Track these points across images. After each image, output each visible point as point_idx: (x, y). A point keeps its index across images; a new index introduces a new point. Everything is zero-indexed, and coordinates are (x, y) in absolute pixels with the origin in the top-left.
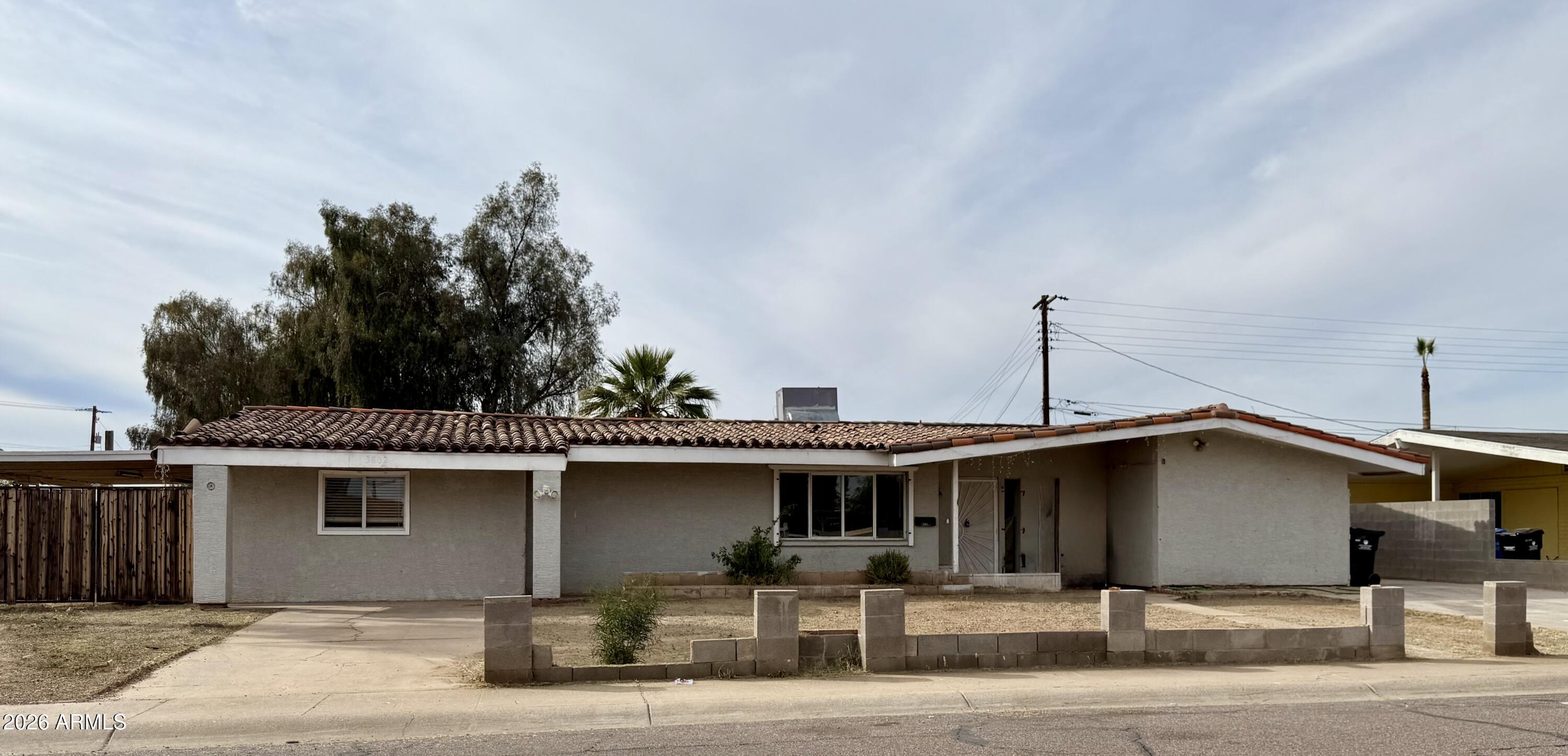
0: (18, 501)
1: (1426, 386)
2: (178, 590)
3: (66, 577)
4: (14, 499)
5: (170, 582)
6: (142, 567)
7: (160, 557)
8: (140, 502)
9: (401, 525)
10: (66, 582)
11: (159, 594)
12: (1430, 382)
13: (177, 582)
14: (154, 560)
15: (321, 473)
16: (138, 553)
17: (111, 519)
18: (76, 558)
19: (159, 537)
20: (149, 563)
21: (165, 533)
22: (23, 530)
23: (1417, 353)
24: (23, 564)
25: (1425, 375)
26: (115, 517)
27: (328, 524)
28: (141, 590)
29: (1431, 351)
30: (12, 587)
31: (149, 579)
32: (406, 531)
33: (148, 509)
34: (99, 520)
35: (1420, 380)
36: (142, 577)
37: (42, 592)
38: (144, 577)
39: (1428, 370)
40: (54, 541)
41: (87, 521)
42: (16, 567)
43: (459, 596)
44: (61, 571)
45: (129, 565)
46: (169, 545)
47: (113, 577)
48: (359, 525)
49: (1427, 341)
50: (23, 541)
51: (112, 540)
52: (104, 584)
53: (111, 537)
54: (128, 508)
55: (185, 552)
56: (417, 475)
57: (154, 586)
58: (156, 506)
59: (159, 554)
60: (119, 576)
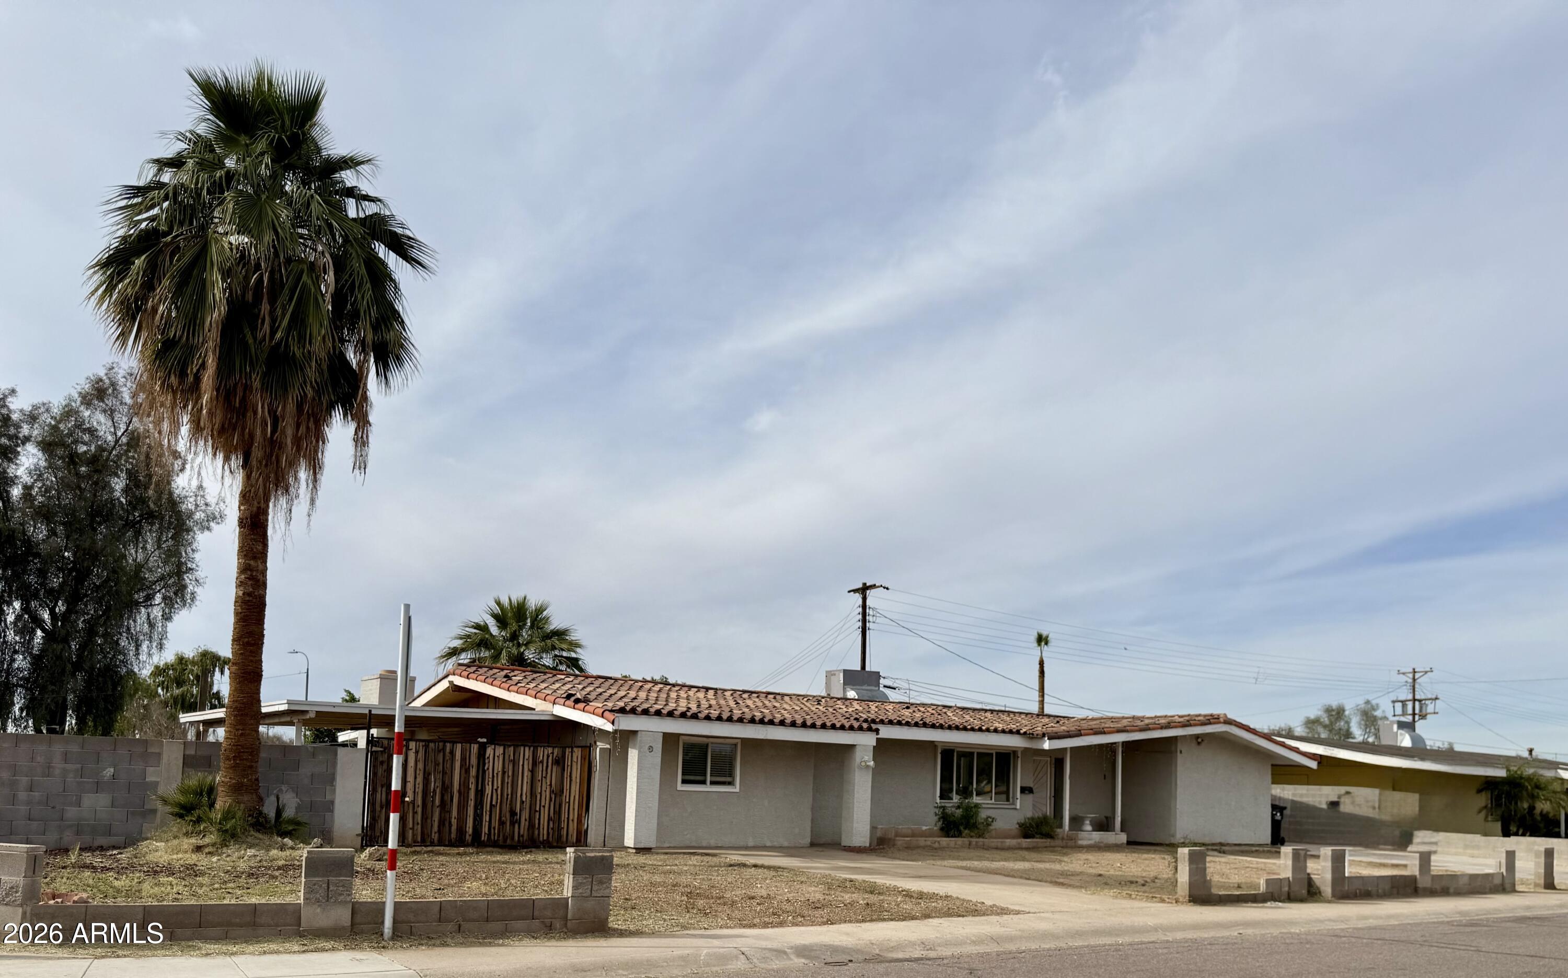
0: (417, 752)
1: (1042, 672)
2: (560, 836)
3: (454, 822)
4: (414, 750)
5: (552, 829)
6: (525, 815)
7: (544, 807)
8: (527, 757)
9: (730, 783)
10: (454, 828)
11: (541, 839)
12: (1046, 669)
13: (560, 829)
14: (538, 809)
15: (682, 738)
16: (522, 802)
17: (496, 772)
18: (462, 807)
19: (544, 788)
20: (532, 811)
21: (551, 785)
22: (420, 779)
23: (1036, 644)
24: (420, 810)
25: (1041, 663)
26: (500, 769)
27: (684, 782)
28: (523, 836)
29: (1046, 644)
30: (411, 831)
31: (531, 826)
32: (736, 789)
33: (535, 763)
34: (484, 771)
35: (1038, 666)
36: (524, 824)
37: (435, 837)
38: (527, 823)
39: (1045, 659)
40: (446, 788)
41: (473, 772)
42: (415, 813)
43: (768, 844)
44: (450, 818)
45: (513, 813)
46: (553, 796)
47: (495, 823)
48: (703, 782)
49: (1044, 634)
50: (420, 790)
51: (496, 790)
52: (485, 829)
53: (495, 787)
54: (514, 762)
55: (569, 802)
56: (746, 742)
57: (536, 832)
58: (542, 762)
59: (543, 804)
60: (502, 823)
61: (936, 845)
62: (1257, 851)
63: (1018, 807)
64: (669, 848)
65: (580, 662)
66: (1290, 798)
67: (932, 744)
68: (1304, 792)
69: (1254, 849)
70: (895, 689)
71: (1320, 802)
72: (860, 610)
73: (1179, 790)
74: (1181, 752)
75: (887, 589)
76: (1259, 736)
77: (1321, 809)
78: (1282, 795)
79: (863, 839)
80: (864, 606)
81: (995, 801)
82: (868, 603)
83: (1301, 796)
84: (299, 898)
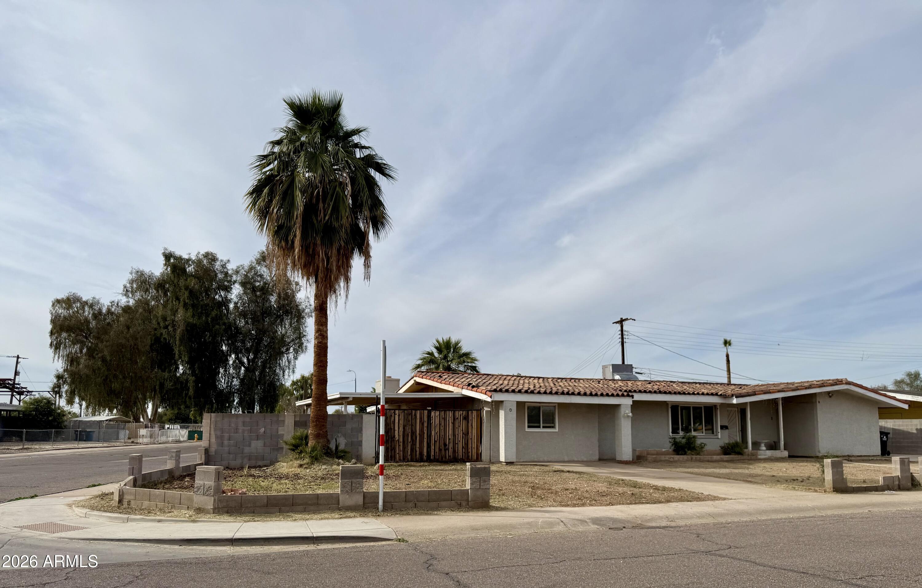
0: (399, 416)
1: (728, 361)
2: (468, 456)
3: (418, 449)
5: (464, 452)
6: (451, 445)
7: (460, 441)
8: (450, 416)
9: (553, 427)
10: (418, 453)
11: (459, 458)
12: (730, 359)
13: (468, 452)
14: (457, 442)
15: (526, 404)
16: (449, 439)
17: (436, 424)
18: (421, 442)
19: (459, 432)
20: (454, 444)
21: (462, 430)
22: (400, 429)
23: (723, 346)
24: (401, 444)
25: (727, 356)
26: (438, 423)
27: (529, 427)
28: (450, 456)
29: (730, 345)
30: (398, 455)
31: (454, 451)
32: (556, 430)
33: (454, 419)
34: (431, 424)
35: (725, 358)
36: (451, 450)
37: (409, 457)
38: (452, 450)
39: (729, 353)
40: (413, 433)
41: (426, 424)
42: (399, 446)
43: (576, 459)
44: (416, 448)
45: (445, 445)
46: (464, 436)
47: (437, 450)
48: (539, 427)
49: (728, 339)
50: (401, 434)
51: (437, 433)
52: (433, 453)
53: (436, 432)
54: (445, 419)
55: (472, 439)
56: (560, 405)
57: (457, 454)
58: (458, 418)
59: (459, 440)
60: (440, 450)
61: (672, 460)
62: (872, 459)
63: (720, 437)
64: (523, 462)
65: (477, 368)
66: (892, 427)
67: (665, 403)
68: (901, 423)
69: (871, 458)
70: (642, 374)
71: (912, 429)
72: (620, 332)
73: (819, 425)
74: (819, 402)
75: (635, 320)
76: (869, 391)
77: (913, 433)
78: (886, 426)
79: (628, 457)
80: (622, 330)
81: (705, 434)
82: (624, 328)
83: (899, 425)
84: (339, 491)
